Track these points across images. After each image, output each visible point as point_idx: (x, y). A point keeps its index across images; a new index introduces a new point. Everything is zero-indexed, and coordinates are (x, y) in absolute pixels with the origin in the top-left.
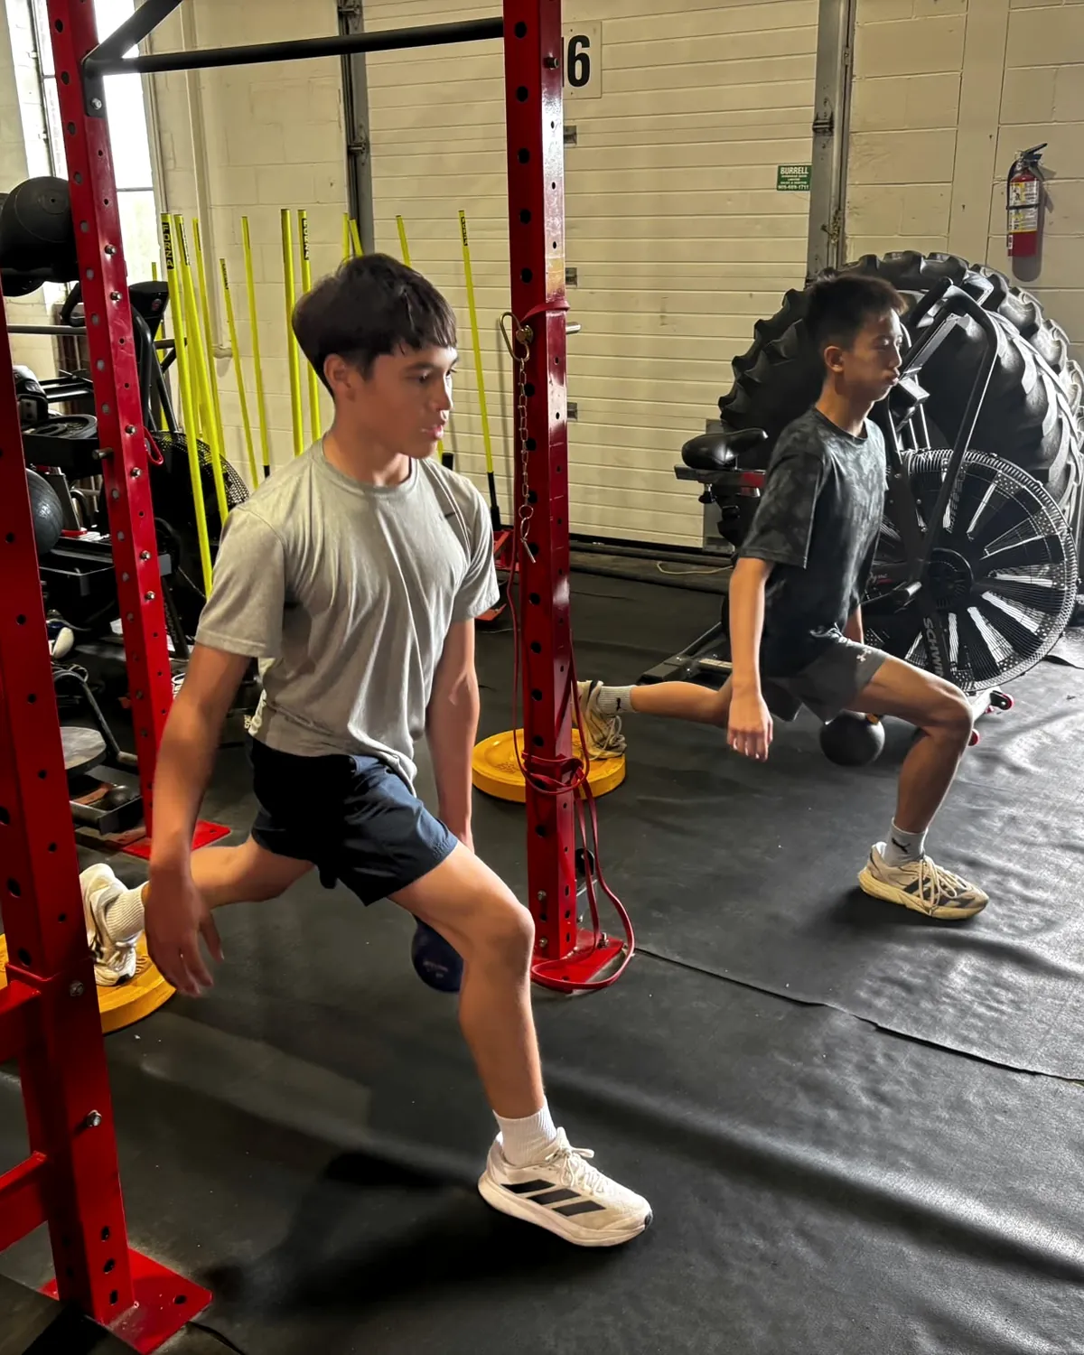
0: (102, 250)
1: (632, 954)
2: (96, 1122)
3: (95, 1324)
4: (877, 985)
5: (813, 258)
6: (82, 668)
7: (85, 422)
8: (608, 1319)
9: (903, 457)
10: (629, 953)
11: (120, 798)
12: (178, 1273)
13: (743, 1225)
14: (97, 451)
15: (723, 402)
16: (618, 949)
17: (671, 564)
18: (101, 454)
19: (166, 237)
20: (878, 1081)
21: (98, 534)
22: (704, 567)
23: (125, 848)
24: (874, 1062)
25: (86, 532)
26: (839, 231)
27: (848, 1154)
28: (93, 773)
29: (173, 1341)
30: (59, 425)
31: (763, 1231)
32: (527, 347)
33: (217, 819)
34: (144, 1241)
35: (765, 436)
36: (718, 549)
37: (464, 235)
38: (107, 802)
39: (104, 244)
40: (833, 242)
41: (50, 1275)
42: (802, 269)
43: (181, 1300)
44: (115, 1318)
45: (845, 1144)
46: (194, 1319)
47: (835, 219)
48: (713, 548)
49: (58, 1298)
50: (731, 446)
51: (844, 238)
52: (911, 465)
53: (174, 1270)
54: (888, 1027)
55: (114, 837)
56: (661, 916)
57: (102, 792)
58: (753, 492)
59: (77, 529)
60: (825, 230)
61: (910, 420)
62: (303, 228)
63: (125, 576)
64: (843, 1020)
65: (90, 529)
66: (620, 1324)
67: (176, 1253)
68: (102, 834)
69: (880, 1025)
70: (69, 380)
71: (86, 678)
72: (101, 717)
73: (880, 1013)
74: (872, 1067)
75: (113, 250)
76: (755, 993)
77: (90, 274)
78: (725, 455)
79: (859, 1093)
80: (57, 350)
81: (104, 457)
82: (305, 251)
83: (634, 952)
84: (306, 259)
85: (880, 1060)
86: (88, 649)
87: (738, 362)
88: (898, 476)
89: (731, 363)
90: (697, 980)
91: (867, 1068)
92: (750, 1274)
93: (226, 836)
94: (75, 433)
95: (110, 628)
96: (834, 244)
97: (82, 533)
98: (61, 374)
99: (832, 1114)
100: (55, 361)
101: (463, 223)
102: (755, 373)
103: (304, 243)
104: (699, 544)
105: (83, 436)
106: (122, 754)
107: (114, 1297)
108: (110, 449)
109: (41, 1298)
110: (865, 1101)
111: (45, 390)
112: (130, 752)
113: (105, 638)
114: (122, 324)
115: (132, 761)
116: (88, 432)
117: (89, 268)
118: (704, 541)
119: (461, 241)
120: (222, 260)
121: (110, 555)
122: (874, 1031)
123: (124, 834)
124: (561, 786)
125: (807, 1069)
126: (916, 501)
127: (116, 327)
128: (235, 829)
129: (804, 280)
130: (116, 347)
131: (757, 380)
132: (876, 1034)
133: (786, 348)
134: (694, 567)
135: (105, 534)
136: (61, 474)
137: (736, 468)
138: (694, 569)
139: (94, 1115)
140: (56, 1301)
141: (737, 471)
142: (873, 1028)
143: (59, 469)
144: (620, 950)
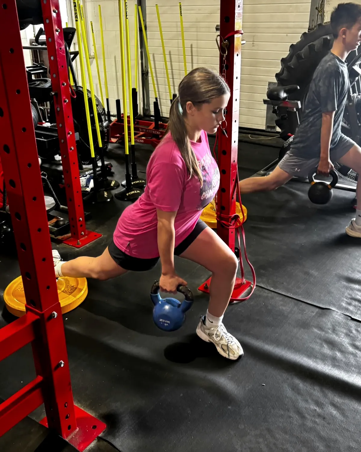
0: (52, 11)
1: (255, 287)
2: (62, 366)
3: (62, 439)
4: (349, 301)
5: (311, 20)
6: (45, 173)
7: (46, 81)
8: (261, 440)
9: (353, 97)
10: (254, 287)
11: (61, 223)
12: (93, 416)
13: (310, 401)
14: (52, 92)
15: (277, 75)
16: (249, 285)
17: (253, 136)
18: (53, 94)
19: (75, 8)
20: (355, 341)
21: (50, 123)
22: (266, 137)
23: (64, 242)
24: (352, 332)
25: (45, 123)
26: (322, 10)
27: (347, 371)
28: (51, 213)
29: (92, 445)
30: (36, 82)
31: (318, 403)
32: (226, 49)
33: (97, 231)
34: (79, 401)
35: (299, 88)
36: (271, 130)
37: (181, 12)
38: (57, 224)
39: (53, 8)
40: (320, 14)
41: (44, 416)
42: (307, 25)
43: (95, 427)
44: (70, 435)
45: (345, 367)
46: (100, 435)
47: (321, 5)
48: (269, 130)
49: (47, 427)
50: (285, 91)
51: (324, 12)
52: (355, 100)
53: (91, 414)
54: (355, 318)
55: (60, 237)
56: (264, 272)
57: (54, 220)
58: (293, 110)
59: (42, 122)
60: (317, 9)
61: (355, 83)
62: (126, 6)
63: (62, 141)
64: (337, 315)
65: (46, 122)
66: (266, 442)
67: (92, 406)
68: (55, 237)
69: (352, 317)
70: (37, 66)
71: (46, 176)
72: (54, 193)
73: (352, 312)
74: (351, 334)
75: (57, 11)
76: (303, 304)
77: (47, 21)
78: (283, 95)
79: (348, 345)
80: (32, 56)
81: (54, 95)
82: (127, 15)
83: (256, 286)
84: (127, 18)
85: (354, 332)
86: (47, 166)
87: (283, 60)
88: (351, 104)
89: (280, 61)
90: (281, 298)
91: (349, 335)
92: (315, 422)
93: (100, 237)
94: (43, 85)
95: (54, 158)
96: (320, 15)
97: (43, 123)
98: (34, 64)
99: (338, 355)
100: (31, 60)
101: (181, 7)
102: (292, 64)
103: (126, 12)
104: (264, 128)
105: (46, 86)
106: (62, 206)
107: (69, 428)
108: (57, 92)
109: (41, 426)
110: (351, 349)
111: (28, 70)
112: (65, 206)
113: (53, 162)
114: (60, 42)
115: (66, 209)
116: (48, 85)
117: (47, 19)
118: (266, 127)
119: (180, 15)
120: (91, 22)
121: (56, 132)
122: (350, 320)
123: (63, 236)
124: (231, 225)
125: (327, 335)
126: (357, 114)
127: (58, 43)
128: (104, 235)
129: (308, 29)
130: (58, 51)
131: (293, 67)
132: (352, 321)
133: (304, 55)
134: (262, 137)
135: (52, 124)
136: (36, 101)
137: (287, 100)
138: (262, 138)
139: (61, 363)
140: (47, 428)
141: (287, 101)
142: (350, 318)
143: (35, 99)
144: (250, 285)
